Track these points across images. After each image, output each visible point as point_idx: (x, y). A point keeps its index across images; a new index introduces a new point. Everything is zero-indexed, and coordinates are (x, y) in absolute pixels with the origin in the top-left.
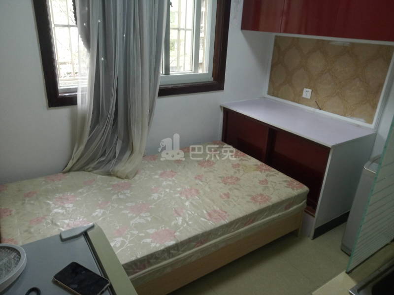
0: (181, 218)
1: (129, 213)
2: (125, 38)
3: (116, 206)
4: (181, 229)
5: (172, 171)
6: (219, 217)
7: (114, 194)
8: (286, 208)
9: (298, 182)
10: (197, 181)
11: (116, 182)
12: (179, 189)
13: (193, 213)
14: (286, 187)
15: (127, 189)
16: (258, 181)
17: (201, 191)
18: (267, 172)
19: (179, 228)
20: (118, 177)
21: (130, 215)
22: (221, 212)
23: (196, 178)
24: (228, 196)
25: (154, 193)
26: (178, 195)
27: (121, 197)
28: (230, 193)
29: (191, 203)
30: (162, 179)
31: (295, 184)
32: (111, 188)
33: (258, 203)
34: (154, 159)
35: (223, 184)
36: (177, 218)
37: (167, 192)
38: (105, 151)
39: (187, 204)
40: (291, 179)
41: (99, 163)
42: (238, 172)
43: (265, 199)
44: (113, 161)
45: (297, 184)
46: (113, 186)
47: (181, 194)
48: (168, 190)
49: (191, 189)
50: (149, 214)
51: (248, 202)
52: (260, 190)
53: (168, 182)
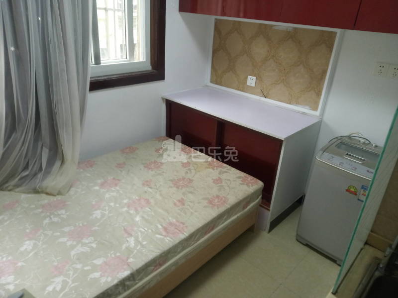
0: (133, 239)
1: (68, 240)
2: (40, 22)
3: (49, 233)
4: (135, 253)
5: (114, 179)
6: (176, 230)
7: (45, 218)
8: (244, 208)
9: (252, 177)
10: (146, 188)
11: (46, 201)
12: (125, 201)
13: (146, 229)
14: (241, 184)
15: (62, 209)
16: (212, 181)
17: (152, 201)
18: (219, 169)
19: (133, 252)
20: (47, 194)
21: (69, 243)
22: (178, 224)
23: (143, 184)
24: (182, 202)
25: (96, 210)
26: (126, 209)
27: (55, 219)
28: (185, 198)
29: (143, 217)
30: (103, 190)
31: (249, 179)
32: (40, 210)
33: (216, 207)
34: (91, 166)
35: (175, 189)
36: (128, 239)
37: (111, 206)
38: (28, 163)
39: (138, 219)
40: (245, 174)
41: (21, 179)
42: (189, 172)
43: (222, 201)
44: (40, 175)
45: (251, 180)
46: (43, 206)
47: (128, 207)
48: (112, 204)
49: (139, 200)
50: (93, 238)
51: (205, 207)
52: (215, 191)
53: (112, 194)
